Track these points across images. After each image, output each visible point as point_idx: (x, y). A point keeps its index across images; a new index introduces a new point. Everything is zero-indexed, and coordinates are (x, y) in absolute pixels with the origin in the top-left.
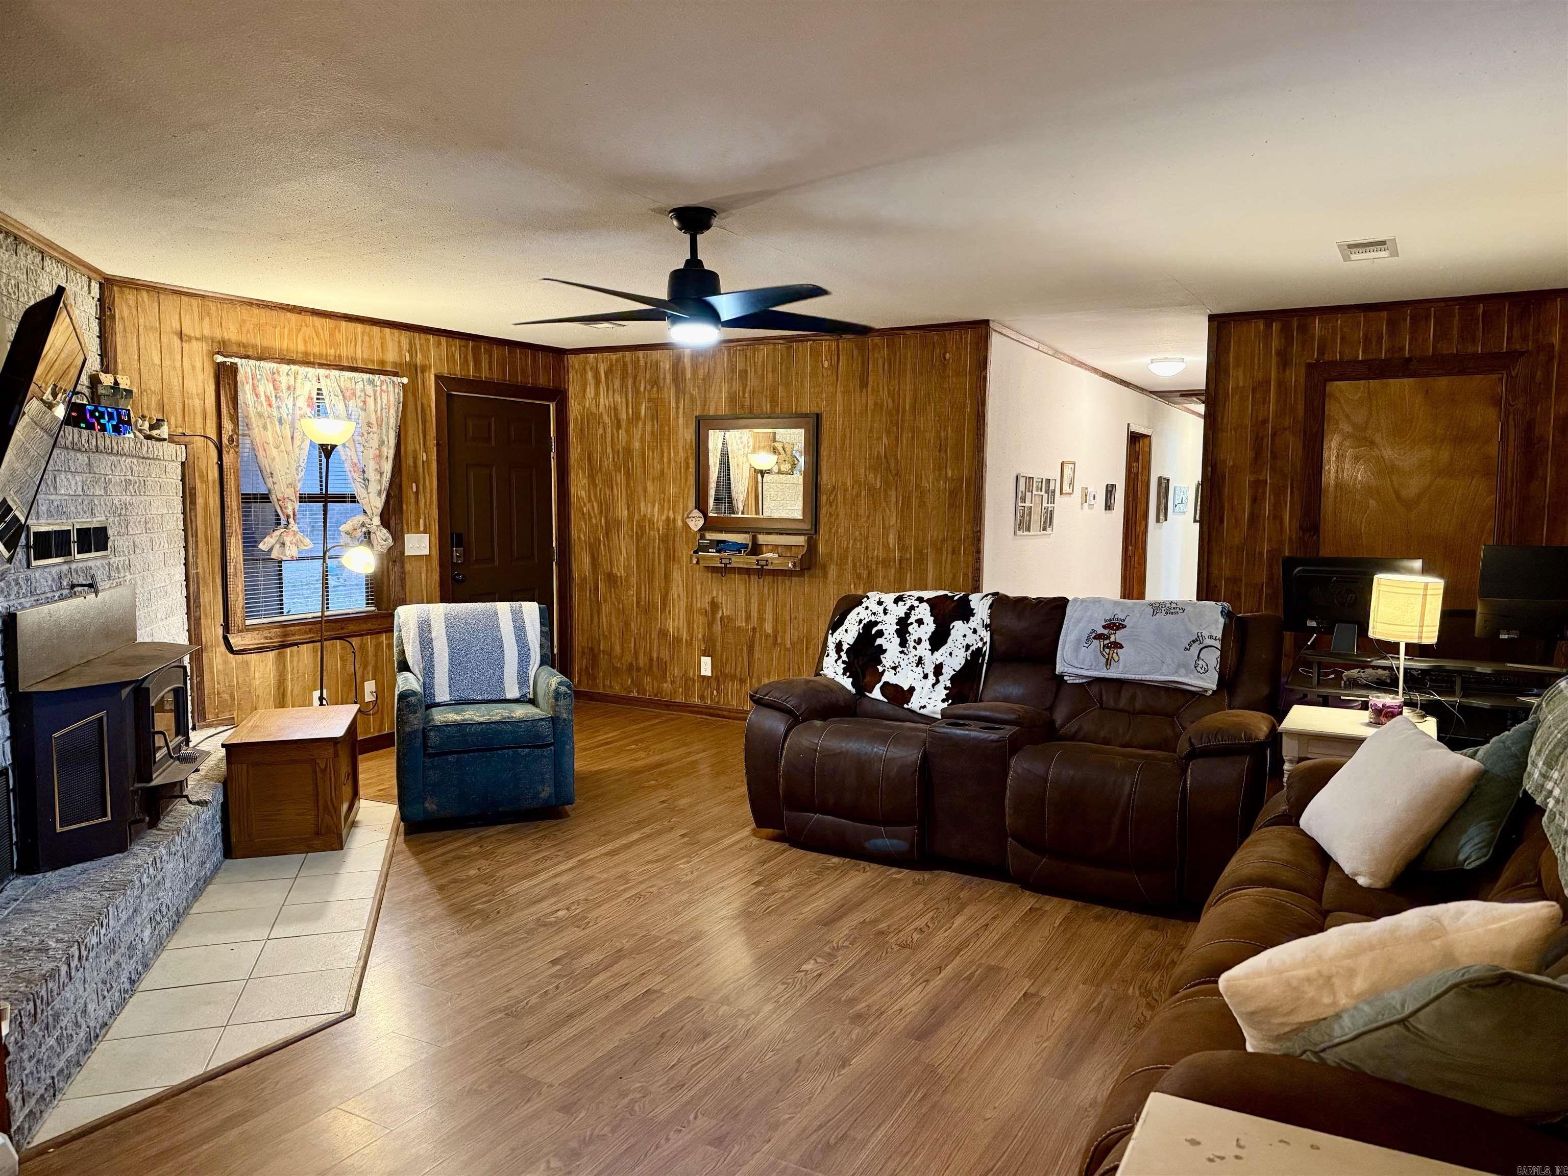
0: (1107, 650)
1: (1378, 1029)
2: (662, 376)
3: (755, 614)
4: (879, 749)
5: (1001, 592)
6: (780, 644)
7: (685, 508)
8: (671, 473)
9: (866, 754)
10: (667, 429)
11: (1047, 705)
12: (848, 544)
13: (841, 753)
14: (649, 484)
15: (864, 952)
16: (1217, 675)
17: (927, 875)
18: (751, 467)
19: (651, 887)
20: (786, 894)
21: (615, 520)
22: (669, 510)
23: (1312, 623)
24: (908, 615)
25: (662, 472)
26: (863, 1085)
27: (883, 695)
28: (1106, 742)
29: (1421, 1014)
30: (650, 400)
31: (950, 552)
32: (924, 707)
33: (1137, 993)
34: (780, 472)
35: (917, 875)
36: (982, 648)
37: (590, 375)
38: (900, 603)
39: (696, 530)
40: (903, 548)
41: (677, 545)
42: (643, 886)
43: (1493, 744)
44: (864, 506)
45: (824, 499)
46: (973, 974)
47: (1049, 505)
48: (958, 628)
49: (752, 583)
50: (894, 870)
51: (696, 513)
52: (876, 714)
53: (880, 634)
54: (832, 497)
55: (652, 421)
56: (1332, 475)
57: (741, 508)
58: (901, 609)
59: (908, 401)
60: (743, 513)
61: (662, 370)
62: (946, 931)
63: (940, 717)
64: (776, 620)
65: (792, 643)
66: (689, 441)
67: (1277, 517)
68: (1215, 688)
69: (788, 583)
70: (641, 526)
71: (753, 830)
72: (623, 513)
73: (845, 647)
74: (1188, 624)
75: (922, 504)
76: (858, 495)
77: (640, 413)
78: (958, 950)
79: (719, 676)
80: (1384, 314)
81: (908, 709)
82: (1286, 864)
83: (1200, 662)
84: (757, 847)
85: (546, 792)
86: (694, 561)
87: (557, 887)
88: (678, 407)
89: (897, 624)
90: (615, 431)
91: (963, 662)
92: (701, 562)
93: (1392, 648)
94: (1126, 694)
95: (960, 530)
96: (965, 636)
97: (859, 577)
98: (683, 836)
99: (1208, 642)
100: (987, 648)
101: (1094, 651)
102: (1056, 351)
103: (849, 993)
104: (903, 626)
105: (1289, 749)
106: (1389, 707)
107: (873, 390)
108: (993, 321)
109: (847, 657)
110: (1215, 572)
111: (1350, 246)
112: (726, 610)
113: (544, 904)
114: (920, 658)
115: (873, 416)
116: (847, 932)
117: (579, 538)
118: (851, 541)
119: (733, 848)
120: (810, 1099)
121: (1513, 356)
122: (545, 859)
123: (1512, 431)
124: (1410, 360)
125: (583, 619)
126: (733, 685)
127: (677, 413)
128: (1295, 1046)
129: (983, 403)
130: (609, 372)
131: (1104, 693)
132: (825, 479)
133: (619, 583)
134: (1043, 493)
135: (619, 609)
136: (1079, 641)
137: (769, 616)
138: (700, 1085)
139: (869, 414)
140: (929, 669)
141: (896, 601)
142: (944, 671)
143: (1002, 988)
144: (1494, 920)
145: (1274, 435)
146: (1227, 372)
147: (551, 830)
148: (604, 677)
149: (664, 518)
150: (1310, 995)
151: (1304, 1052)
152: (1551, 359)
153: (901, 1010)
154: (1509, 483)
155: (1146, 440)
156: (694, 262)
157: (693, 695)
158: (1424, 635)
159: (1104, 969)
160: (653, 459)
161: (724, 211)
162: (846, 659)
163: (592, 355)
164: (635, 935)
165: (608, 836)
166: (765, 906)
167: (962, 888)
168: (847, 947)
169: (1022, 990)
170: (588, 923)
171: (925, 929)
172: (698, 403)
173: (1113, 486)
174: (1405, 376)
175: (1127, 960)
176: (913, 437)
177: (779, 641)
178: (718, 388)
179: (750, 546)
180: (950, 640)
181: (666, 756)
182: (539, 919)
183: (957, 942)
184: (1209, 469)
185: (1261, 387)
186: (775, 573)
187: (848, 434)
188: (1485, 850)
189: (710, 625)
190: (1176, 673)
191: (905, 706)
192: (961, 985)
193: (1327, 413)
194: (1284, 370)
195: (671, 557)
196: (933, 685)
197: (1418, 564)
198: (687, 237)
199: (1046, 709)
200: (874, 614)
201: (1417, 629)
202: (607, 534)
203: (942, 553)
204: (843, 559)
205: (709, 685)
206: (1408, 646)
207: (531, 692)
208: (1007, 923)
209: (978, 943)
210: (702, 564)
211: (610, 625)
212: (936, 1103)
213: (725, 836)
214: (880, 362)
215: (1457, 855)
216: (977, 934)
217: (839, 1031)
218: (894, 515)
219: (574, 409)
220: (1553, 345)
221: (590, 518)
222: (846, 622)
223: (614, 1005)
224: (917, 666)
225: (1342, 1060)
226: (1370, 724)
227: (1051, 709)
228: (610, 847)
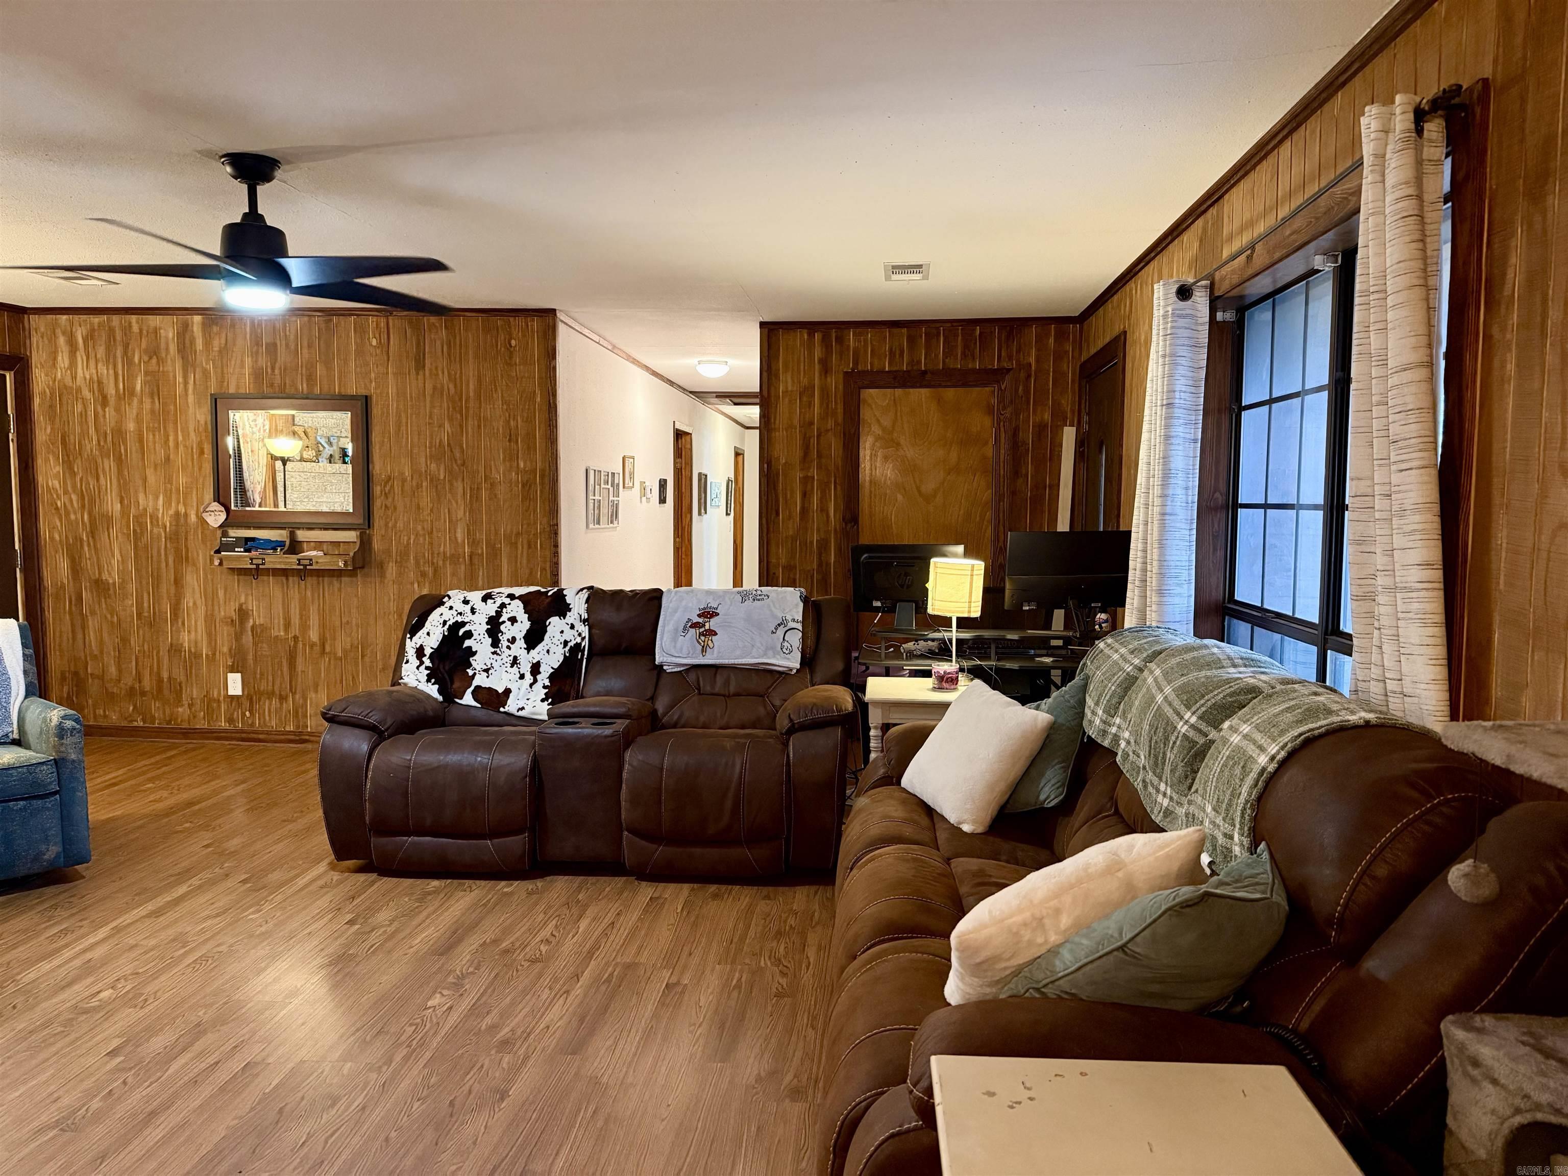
0: (703, 638)
1: (1100, 957)
2: (163, 346)
3: (296, 620)
4: (481, 758)
5: (596, 585)
6: (330, 653)
7: (200, 501)
8: (179, 459)
9: (469, 765)
10: (172, 407)
11: (649, 694)
12: (410, 539)
13: (438, 767)
14: (150, 472)
15: (493, 975)
16: (800, 655)
17: (539, 883)
18: (269, 453)
19: (218, 945)
20: (389, 929)
21: (103, 515)
22: (178, 502)
23: (877, 604)
24: (499, 614)
25: (168, 459)
26: (529, 1114)
27: (476, 700)
28: (705, 726)
29: (1138, 939)
30: (147, 373)
31: (526, 546)
32: (523, 708)
33: (769, 964)
34: (302, 460)
35: (529, 885)
36: (580, 644)
37: (62, 340)
38: (489, 601)
39: (217, 526)
40: (474, 543)
41: (191, 545)
42: (209, 946)
43: (1055, 698)
44: (425, 500)
45: (377, 490)
46: (611, 975)
47: (615, 499)
48: (555, 624)
49: (291, 585)
50: (503, 883)
51: (215, 506)
52: (471, 722)
53: (469, 635)
54: (387, 489)
55: (153, 398)
56: (867, 472)
57: (258, 500)
58: (491, 608)
59: (471, 386)
60: (260, 506)
61: (163, 341)
62: (574, 936)
63: (546, 717)
64: (323, 626)
65: (345, 651)
66: (202, 422)
67: (823, 509)
68: (798, 667)
69: (336, 584)
70: (141, 525)
71: (330, 863)
72: (114, 506)
73: (428, 651)
74: (773, 609)
75: (493, 496)
76: (419, 486)
77: (134, 388)
78: (590, 954)
79: (251, 696)
80: (905, 331)
81: (505, 713)
82: (905, 821)
83: (786, 644)
84: (340, 882)
85: (52, 851)
86: (217, 562)
87: (92, 964)
88: (186, 383)
89: (487, 623)
90: (99, 409)
91: (561, 659)
92: (224, 563)
93: (945, 622)
94: (720, 680)
95: (535, 523)
96: (562, 632)
97: (424, 574)
98: (244, 882)
99: (792, 625)
100: (586, 643)
101: (691, 639)
102: (614, 347)
103: (488, 1020)
104: (494, 626)
105: (875, 718)
106: (949, 673)
107: (430, 374)
108: (560, 311)
109: (432, 662)
110: (774, 560)
111: (894, 267)
112: (258, 617)
113: (77, 987)
114: (515, 658)
115: (432, 402)
116: (468, 957)
117: (52, 538)
118: (412, 537)
119: (311, 888)
120: (475, 1143)
121: (1000, 373)
122: (65, 932)
123: (1003, 435)
124: (924, 373)
125: (61, 636)
126: (270, 704)
127: (186, 390)
128: (1018, 986)
129: (554, 395)
130: (90, 337)
131: (701, 679)
132: (378, 467)
133: (111, 592)
134: (609, 486)
135: (112, 622)
136: (676, 630)
137: (314, 622)
138: (343, 1157)
139: (428, 399)
140: (526, 668)
141: (485, 599)
142: (541, 670)
143: (643, 984)
144: (1161, 848)
145: (819, 436)
146: (777, 376)
147: (61, 897)
148: (94, 705)
149: (171, 512)
150: (1026, 938)
151: (1027, 991)
152: (1029, 376)
153: (548, 1027)
154: (1002, 480)
155: (688, 438)
156: (253, 216)
157: (218, 719)
158: (972, 609)
159: (733, 946)
160: (155, 443)
161: (289, 162)
162: (430, 665)
163: (65, 317)
164: (212, 1004)
165: (144, 894)
166: (367, 944)
167: (579, 889)
168: (472, 973)
169: (663, 981)
170: (146, 1000)
171: (552, 939)
172: (213, 379)
173: (665, 481)
174: (921, 387)
175: (751, 933)
176: (479, 427)
177: (328, 649)
178: (238, 362)
179: (287, 543)
180: (546, 637)
181: (196, 792)
182: (75, 1007)
183: (587, 946)
184: (766, 466)
185: (807, 391)
186: (320, 573)
187: (404, 421)
188: (1061, 789)
189: (238, 637)
190: (765, 654)
191: (502, 709)
192: (603, 988)
193: (861, 416)
194: (826, 377)
195: (182, 558)
196: (531, 685)
197: (960, 549)
198: (245, 187)
199: (648, 700)
200: (460, 614)
201: (967, 605)
202: (93, 533)
203: (517, 548)
204: (404, 555)
205: (240, 705)
206: (958, 618)
207: (16, 731)
208: (632, 917)
209: (609, 944)
210: (226, 565)
211: (101, 643)
212: (609, 1115)
213: (297, 876)
214: (438, 343)
215: (1038, 796)
216: (605, 934)
217: (487, 1062)
218: (462, 508)
219: (40, 380)
220: (1030, 365)
221: (67, 514)
222: (427, 624)
223: (206, 1091)
224: (512, 667)
225: (1062, 991)
226: (934, 689)
227: (653, 699)
228: (150, 907)
